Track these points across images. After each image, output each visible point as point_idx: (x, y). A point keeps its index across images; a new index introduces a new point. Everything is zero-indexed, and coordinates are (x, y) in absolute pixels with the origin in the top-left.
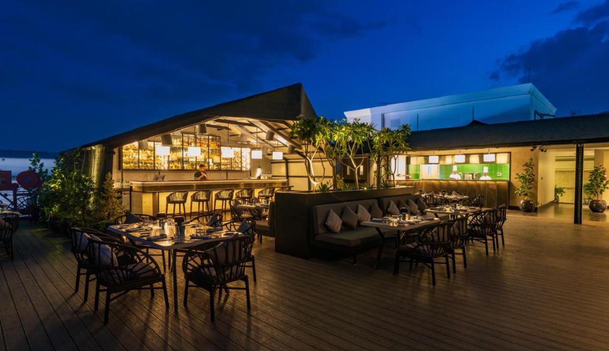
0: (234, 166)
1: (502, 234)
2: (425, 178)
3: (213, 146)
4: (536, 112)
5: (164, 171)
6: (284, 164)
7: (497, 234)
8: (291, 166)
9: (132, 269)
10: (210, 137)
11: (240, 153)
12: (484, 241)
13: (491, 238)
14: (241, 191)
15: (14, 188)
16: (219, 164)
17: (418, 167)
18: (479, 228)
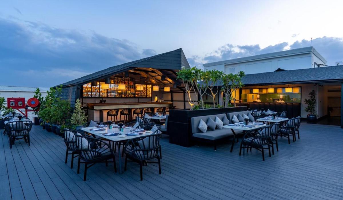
0: (143, 95)
1: (298, 133)
2: (251, 102)
3: (131, 84)
4: (315, 63)
5: (105, 98)
6: (170, 94)
7: (295, 133)
8: (174, 94)
9: (98, 151)
10: (130, 79)
11: (146, 88)
12: (287, 136)
13: (292, 135)
14: (147, 109)
15: (26, 107)
16: (134, 94)
17: (246, 95)
18: (285, 129)
